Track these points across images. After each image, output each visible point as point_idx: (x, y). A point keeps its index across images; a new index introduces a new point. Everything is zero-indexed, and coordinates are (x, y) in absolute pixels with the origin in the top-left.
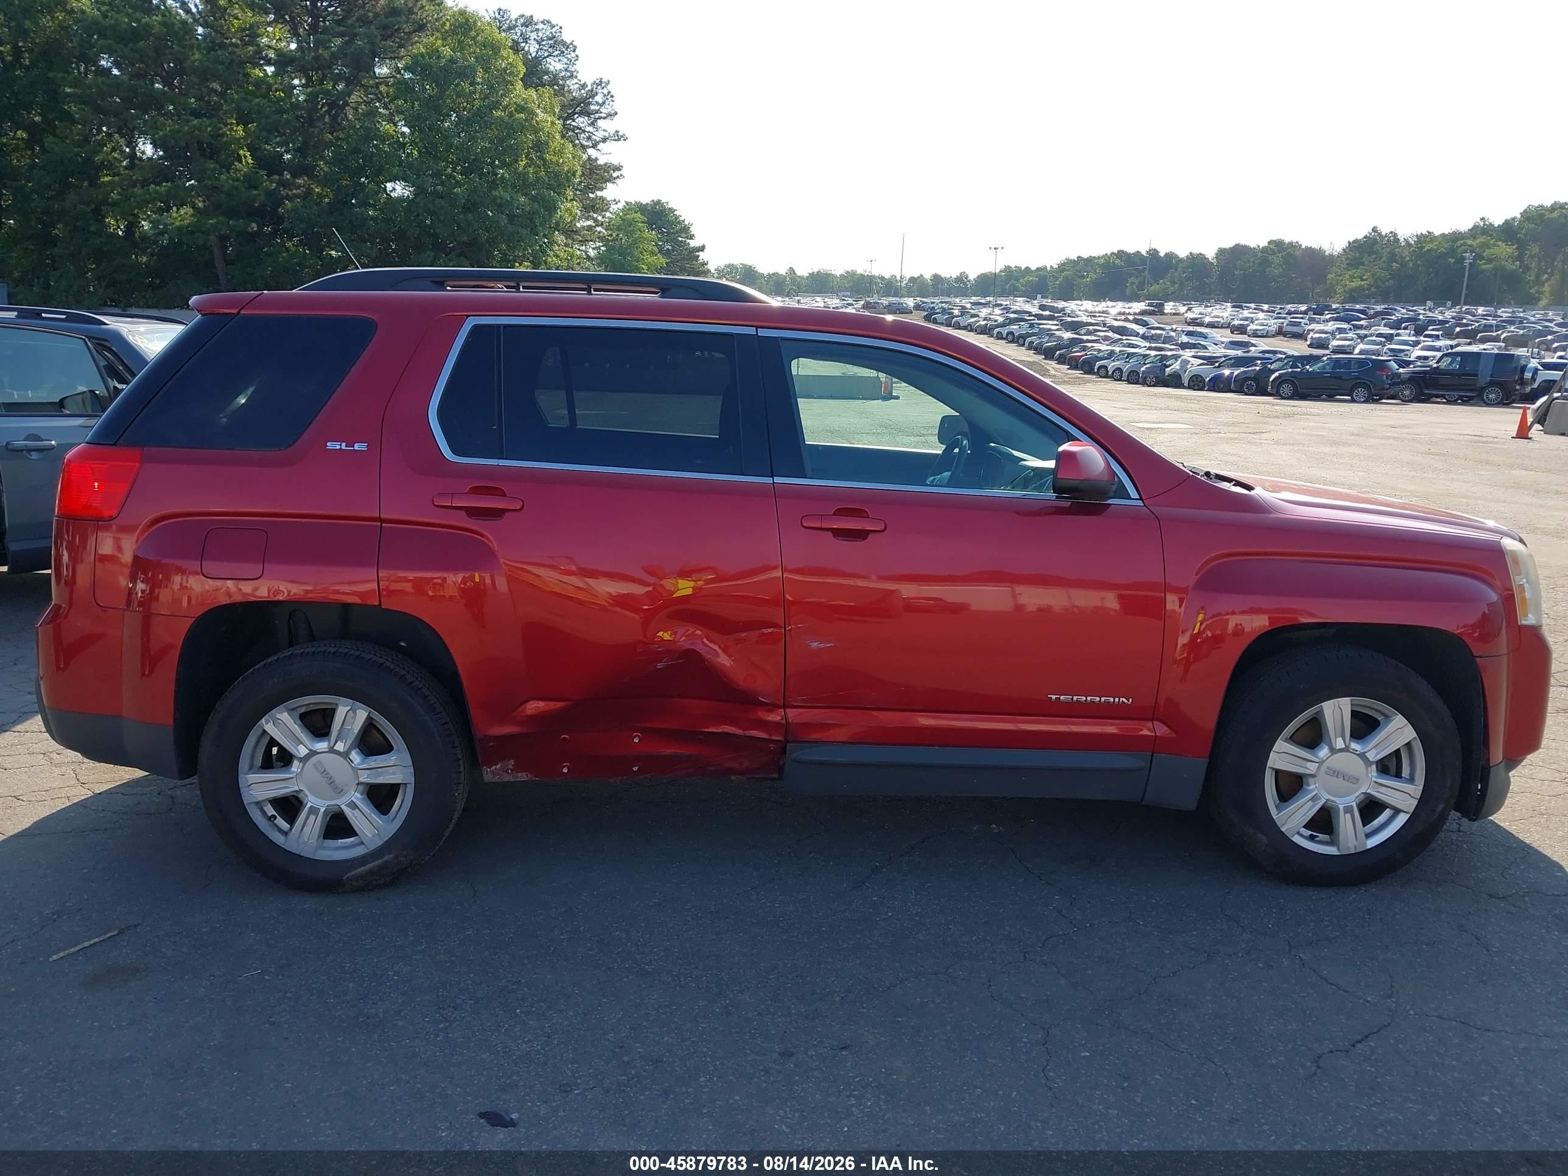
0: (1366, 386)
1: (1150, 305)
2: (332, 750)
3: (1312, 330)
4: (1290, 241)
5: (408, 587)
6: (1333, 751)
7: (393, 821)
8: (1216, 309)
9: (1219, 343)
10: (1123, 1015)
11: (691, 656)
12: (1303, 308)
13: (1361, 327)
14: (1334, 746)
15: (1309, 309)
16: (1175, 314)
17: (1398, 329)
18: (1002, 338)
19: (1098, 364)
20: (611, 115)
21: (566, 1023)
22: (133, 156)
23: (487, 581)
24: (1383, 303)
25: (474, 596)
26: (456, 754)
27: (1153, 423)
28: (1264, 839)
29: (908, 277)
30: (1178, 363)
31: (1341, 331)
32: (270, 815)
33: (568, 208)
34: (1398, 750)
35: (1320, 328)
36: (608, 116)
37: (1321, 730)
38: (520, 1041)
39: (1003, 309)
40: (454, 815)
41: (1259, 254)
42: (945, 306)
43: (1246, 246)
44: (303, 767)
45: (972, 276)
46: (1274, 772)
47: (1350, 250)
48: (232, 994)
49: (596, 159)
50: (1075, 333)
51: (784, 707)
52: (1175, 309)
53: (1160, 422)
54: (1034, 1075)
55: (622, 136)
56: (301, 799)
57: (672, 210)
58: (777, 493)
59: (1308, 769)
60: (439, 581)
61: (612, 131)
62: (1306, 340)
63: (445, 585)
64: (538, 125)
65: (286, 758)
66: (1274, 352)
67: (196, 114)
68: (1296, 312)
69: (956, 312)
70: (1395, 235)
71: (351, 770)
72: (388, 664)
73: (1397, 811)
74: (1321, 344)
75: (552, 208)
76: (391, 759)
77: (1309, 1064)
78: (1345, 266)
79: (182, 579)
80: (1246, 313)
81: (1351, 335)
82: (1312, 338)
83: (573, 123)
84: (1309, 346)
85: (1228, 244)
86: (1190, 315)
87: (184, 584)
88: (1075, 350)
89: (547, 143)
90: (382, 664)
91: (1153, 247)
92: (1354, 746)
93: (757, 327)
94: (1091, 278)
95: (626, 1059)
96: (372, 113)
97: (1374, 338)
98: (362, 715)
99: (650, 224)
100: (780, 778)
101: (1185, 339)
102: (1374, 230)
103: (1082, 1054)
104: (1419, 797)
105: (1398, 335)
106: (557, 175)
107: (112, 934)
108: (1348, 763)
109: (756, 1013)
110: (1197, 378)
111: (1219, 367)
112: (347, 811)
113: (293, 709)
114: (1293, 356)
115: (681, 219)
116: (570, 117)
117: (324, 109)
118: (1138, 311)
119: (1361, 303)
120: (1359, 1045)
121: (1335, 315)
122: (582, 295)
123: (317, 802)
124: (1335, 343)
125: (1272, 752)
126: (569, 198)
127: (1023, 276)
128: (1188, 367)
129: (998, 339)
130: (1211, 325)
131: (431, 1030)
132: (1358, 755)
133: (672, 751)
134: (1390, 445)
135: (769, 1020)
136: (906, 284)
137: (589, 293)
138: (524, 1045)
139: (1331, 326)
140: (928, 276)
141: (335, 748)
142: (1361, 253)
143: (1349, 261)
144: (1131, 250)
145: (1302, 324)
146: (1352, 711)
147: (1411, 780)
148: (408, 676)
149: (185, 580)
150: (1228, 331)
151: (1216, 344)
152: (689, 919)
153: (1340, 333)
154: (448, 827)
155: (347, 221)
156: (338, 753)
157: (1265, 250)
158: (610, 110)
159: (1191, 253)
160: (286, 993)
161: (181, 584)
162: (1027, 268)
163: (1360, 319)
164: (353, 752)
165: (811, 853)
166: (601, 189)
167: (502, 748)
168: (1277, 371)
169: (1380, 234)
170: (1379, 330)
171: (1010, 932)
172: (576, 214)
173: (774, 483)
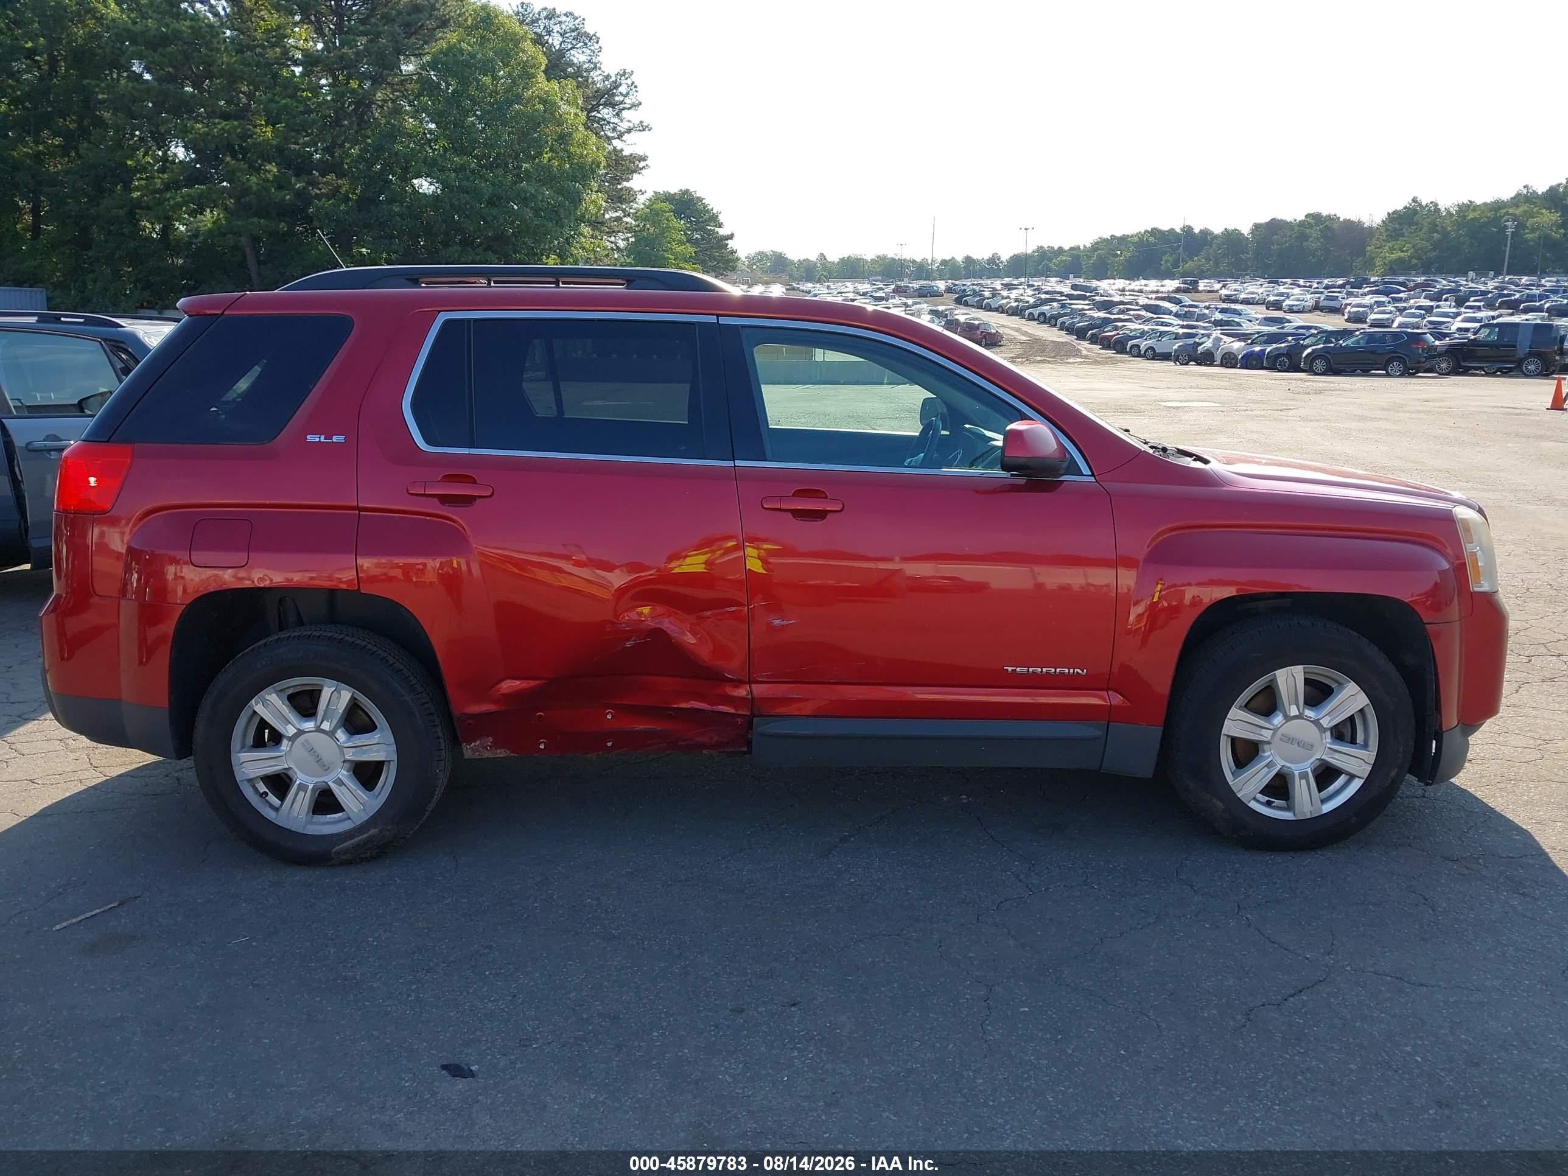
0: (1400, 359)
1: (1184, 283)
2: (318, 730)
3: (1350, 304)
4: (1327, 214)
5: (398, 573)
6: (1288, 718)
7: (378, 796)
8: (1252, 285)
9: (1253, 320)
10: (1066, 972)
11: (658, 634)
12: (1340, 282)
13: (1400, 300)
14: (1288, 714)
15: (1347, 283)
16: (1209, 291)
17: (1438, 301)
18: (1034, 320)
19: (1130, 343)
20: (635, 106)
21: (531, 984)
22: (165, 159)
23: (463, 568)
24: (1423, 274)
25: (451, 582)
26: (437, 732)
27: (1181, 401)
28: (1220, 805)
29: (939, 260)
30: (1211, 340)
31: (1379, 304)
32: (261, 792)
33: (594, 200)
34: (1353, 715)
35: (1356, 301)
36: (632, 107)
37: (1275, 699)
38: (486, 1001)
39: (1035, 290)
40: (435, 790)
41: (1296, 228)
42: (977, 288)
43: (1282, 220)
44: (292, 745)
45: (1005, 257)
46: (1230, 740)
47: (1390, 222)
48: (221, 959)
49: (622, 150)
50: (1107, 313)
51: (750, 683)
52: (1209, 286)
53: (1187, 401)
54: (972, 1029)
55: (647, 127)
56: (291, 776)
57: (700, 199)
58: (739, 475)
59: (1262, 735)
60: (421, 567)
61: (637, 122)
62: (1344, 315)
63: (426, 571)
64: (561, 117)
65: (277, 738)
66: (1308, 328)
67: (225, 116)
68: (1333, 286)
69: (987, 294)
70: (1436, 205)
71: (337, 749)
72: (369, 646)
73: (1352, 777)
74: (1358, 319)
75: (577, 200)
76: (374, 737)
77: (1239, 1017)
78: (1385, 238)
79: (176, 569)
80: (1282, 289)
81: (1390, 308)
82: (1349, 312)
83: (598, 115)
84: (1347, 321)
85: (1264, 219)
86: (1224, 292)
87: (178, 575)
88: (1106, 329)
89: (571, 134)
90: (365, 646)
91: (1187, 224)
92: (1308, 713)
93: (718, 316)
94: (1125, 256)
95: (585, 1016)
96: (397, 111)
97: (1413, 311)
98: (346, 695)
99: (678, 214)
100: (749, 752)
101: (1218, 316)
102: (1414, 200)
103: (1022, 1010)
104: (1372, 763)
105: (1438, 307)
106: (581, 167)
107: (113, 905)
108: (1302, 730)
109: (712, 973)
110: (1229, 355)
111: (1252, 344)
112: (333, 786)
113: (282, 690)
114: (1326, 331)
115: (710, 207)
116: (595, 108)
117: (351, 108)
118: (1171, 289)
119: (1402, 275)
120: (1291, 999)
121: (1374, 288)
122: (550, 288)
123: (305, 780)
124: (1373, 316)
125: (1226, 720)
126: (594, 189)
127: (1056, 256)
128: (1221, 344)
129: (1030, 320)
130: (1246, 302)
131: (405, 990)
132: (1311, 722)
133: (644, 727)
134: (1420, 419)
135: (725, 979)
136: (938, 267)
137: (558, 286)
138: (490, 1004)
139: (1369, 300)
140: (960, 258)
141: (321, 727)
142: (1400, 224)
143: (1389, 233)
144: (1165, 227)
145: (1340, 299)
146: (1305, 679)
147: (1365, 746)
148: (390, 658)
149: (178, 571)
150: (1264, 307)
151: (1250, 321)
152: (658, 886)
153: (1378, 307)
154: (430, 802)
155: (375, 219)
156: (323, 732)
157: (1302, 224)
158: (634, 100)
159: (1226, 229)
160: (271, 958)
161: (175, 574)
162: (1060, 248)
163: (1399, 292)
164: (339, 731)
165: (783, 824)
166: (628, 180)
167: (479, 726)
168: (1311, 346)
169: (1420, 205)
170: (1418, 302)
171: (966, 896)
172: (601, 205)
173: (735, 466)
